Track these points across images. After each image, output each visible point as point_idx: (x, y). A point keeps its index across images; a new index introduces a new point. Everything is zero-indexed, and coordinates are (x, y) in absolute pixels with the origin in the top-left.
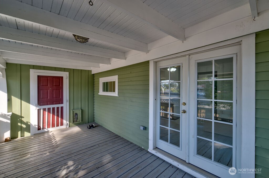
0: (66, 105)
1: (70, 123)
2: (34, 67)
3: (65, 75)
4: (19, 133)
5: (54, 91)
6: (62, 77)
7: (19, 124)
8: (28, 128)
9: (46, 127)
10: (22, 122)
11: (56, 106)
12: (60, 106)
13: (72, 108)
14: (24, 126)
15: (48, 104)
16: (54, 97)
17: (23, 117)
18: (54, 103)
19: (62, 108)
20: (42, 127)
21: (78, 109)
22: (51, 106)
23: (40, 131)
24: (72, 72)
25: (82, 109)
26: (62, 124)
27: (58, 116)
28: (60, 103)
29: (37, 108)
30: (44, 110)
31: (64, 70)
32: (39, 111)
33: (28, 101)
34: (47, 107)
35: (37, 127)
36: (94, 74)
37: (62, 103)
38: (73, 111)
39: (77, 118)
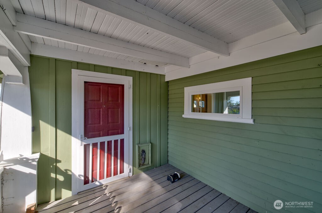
0: (128, 136)
1: (134, 168)
2: (80, 66)
3: (127, 82)
4: (53, 191)
5: (110, 110)
6: (123, 86)
7: (53, 175)
8: (68, 181)
9: (98, 179)
10: (57, 171)
11: (112, 138)
12: (119, 137)
13: (137, 142)
14: (61, 178)
15: (99, 136)
16: (110, 121)
17: (60, 162)
18: (110, 132)
19: (122, 141)
20: (90, 178)
21: (146, 143)
22: (106, 139)
23: (88, 186)
24: (137, 76)
25: (151, 142)
26: (122, 171)
27: (116, 156)
28: (118, 134)
29: (84, 143)
30: (95, 145)
31: (126, 72)
32: (86, 148)
33: (69, 131)
34: (98, 140)
35: (83, 178)
36: (168, 82)
37: (122, 133)
38: (139, 147)
39: (145, 159)
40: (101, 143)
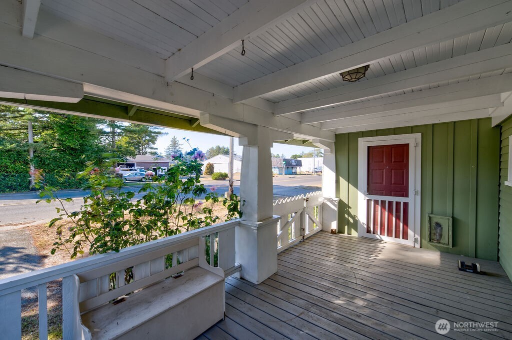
0: (414, 201)
1: (423, 240)
2: (365, 134)
3: (413, 141)
4: (346, 227)
5: (393, 171)
6: (407, 145)
7: (346, 216)
8: (355, 225)
9: (379, 233)
10: (349, 214)
11: (395, 199)
12: (402, 200)
13: (428, 209)
14: (351, 220)
15: (382, 194)
16: (393, 182)
17: (350, 208)
18: (393, 193)
19: (406, 205)
20: (372, 229)
21: (444, 215)
22: (387, 199)
23: (368, 235)
24: (430, 130)
25: (455, 216)
26: (405, 236)
27: (398, 218)
28: (403, 196)
29: (367, 198)
30: (376, 202)
31: (412, 130)
32: (369, 201)
33: (356, 186)
34: (380, 198)
35: (366, 226)
36: (500, 127)
37: (407, 196)
38: (430, 217)
39: (441, 236)
40: (381, 201)
